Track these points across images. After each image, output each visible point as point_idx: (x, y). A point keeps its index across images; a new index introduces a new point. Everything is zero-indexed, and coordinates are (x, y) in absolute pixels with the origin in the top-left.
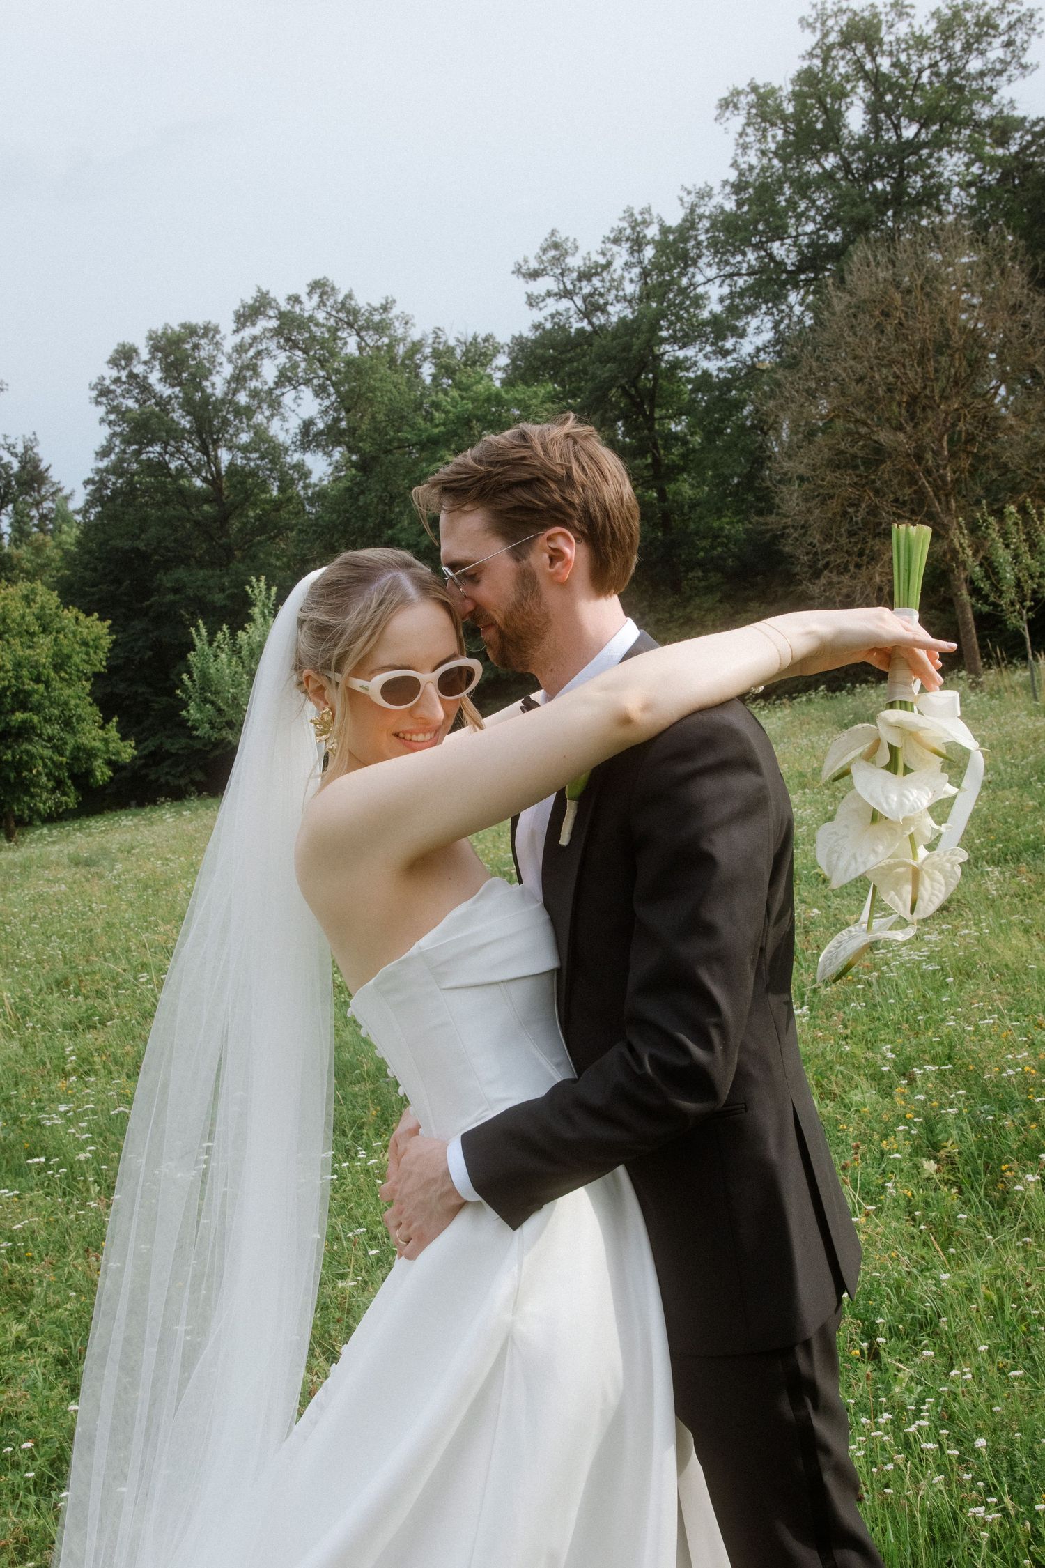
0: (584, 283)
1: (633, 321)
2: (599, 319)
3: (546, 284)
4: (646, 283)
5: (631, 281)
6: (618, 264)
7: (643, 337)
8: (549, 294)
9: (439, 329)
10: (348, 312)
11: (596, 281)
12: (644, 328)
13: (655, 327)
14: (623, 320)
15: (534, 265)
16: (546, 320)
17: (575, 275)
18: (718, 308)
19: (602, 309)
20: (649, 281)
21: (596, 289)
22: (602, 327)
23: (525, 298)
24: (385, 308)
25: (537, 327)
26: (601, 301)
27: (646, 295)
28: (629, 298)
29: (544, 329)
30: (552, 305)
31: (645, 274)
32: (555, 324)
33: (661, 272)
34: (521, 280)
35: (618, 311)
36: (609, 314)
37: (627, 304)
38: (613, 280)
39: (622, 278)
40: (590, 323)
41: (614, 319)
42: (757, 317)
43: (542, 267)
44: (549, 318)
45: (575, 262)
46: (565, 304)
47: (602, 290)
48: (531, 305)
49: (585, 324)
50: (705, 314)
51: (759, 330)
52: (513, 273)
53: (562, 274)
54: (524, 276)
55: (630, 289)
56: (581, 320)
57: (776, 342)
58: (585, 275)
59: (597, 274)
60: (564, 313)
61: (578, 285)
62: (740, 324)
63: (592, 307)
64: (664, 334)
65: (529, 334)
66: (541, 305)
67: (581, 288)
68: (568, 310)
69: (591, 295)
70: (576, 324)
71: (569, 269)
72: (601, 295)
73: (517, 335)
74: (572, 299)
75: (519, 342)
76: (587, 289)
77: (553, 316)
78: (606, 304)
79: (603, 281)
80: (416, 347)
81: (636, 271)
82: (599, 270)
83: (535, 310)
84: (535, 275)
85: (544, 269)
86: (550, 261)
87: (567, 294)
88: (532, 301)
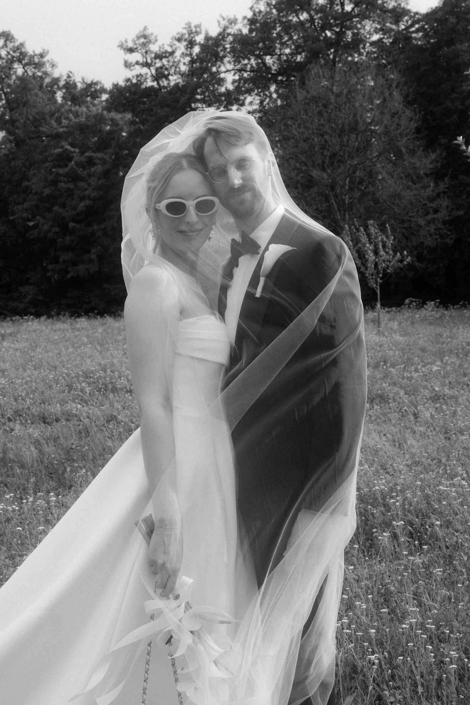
0: (157, 61)
1: (183, 86)
2: (164, 83)
3: (136, 57)
4: (192, 66)
5: (184, 64)
6: (178, 54)
7: (187, 96)
8: (137, 63)
9: (71, 72)
10: (21, 53)
11: (165, 61)
12: (188, 91)
13: (194, 93)
14: (177, 85)
15: (130, 45)
16: (133, 77)
17: (153, 55)
18: (231, 87)
19: (166, 77)
20: (194, 65)
21: (164, 65)
22: (165, 87)
23: (123, 62)
24: (42, 56)
25: (128, 80)
26: (166, 73)
27: (192, 73)
28: (182, 73)
29: (131, 82)
30: (138, 70)
31: (192, 62)
32: (138, 81)
33: (201, 63)
34: (122, 52)
35: (174, 80)
36: (169, 80)
37: (180, 76)
38: (174, 62)
39: (179, 61)
40: (158, 84)
41: (172, 84)
42: (251, 96)
43: (135, 47)
44: (135, 77)
45: (154, 48)
46: (145, 70)
47: (167, 66)
48: (126, 66)
49: (155, 84)
50: (223, 90)
51: (251, 103)
52: (118, 46)
53: (146, 52)
54: (124, 49)
55: (184, 68)
56: (153, 81)
57: (260, 111)
58: (159, 56)
59: (166, 57)
60: (144, 76)
61: (154, 61)
62: (242, 98)
63: (160, 75)
64: (199, 97)
65: (122, 83)
66: (132, 68)
67: (155, 63)
68: (147, 74)
69: (161, 68)
70: (150, 83)
71: (150, 51)
72: (166, 69)
73: (116, 83)
74: (149, 68)
75: (116, 86)
76: (159, 65)
77: (137, 76)
78: (169, 74)
79: (168, 61)
80: (56, 81)
81: (188, 59)
82: (167, 55)
83: (128, 70)
84: (131, 50)
85: (137, 48)
86: (140, 45)
87: (147, 65)
88: (127, 65)
